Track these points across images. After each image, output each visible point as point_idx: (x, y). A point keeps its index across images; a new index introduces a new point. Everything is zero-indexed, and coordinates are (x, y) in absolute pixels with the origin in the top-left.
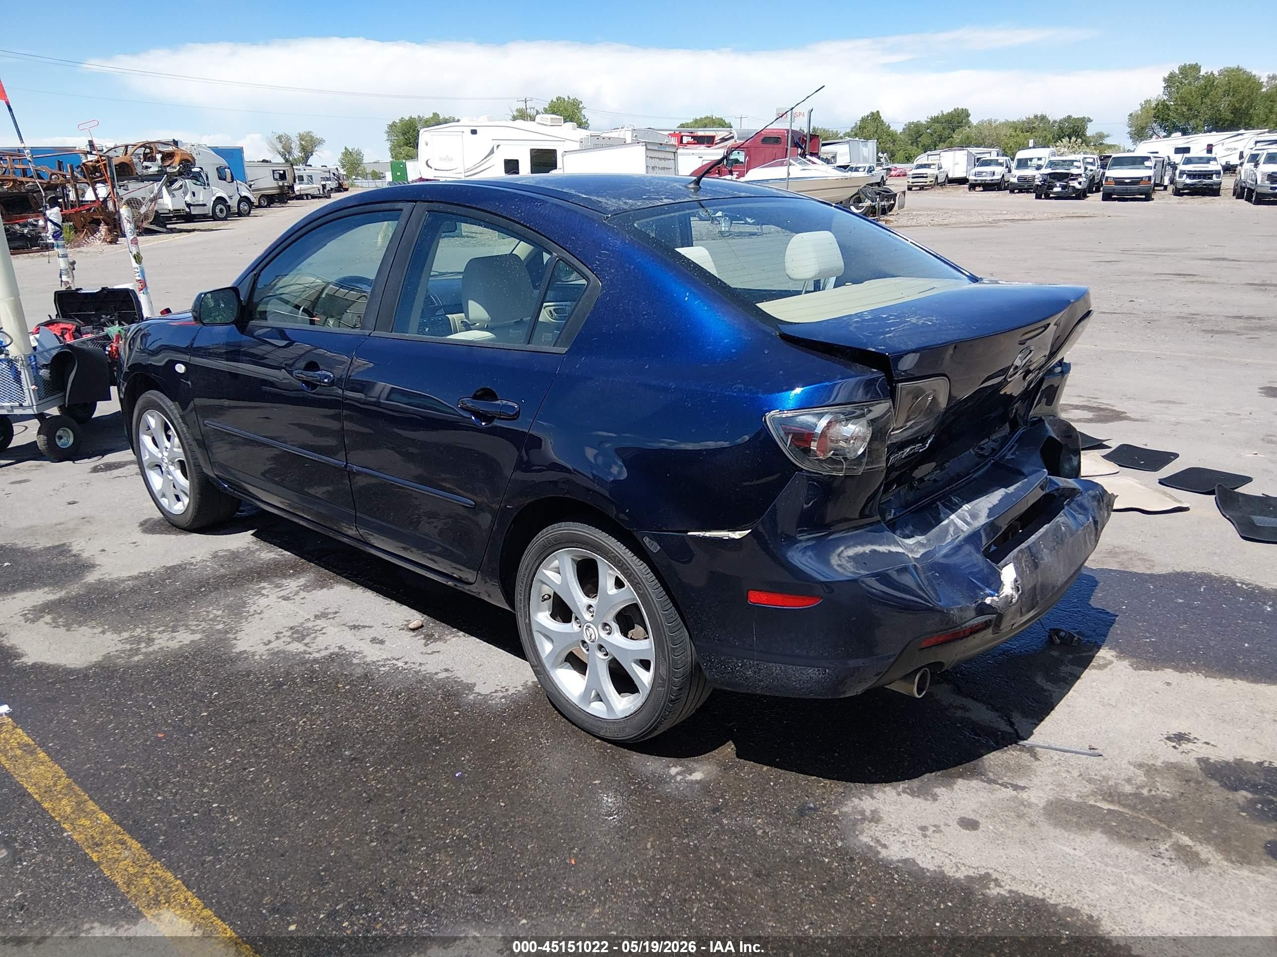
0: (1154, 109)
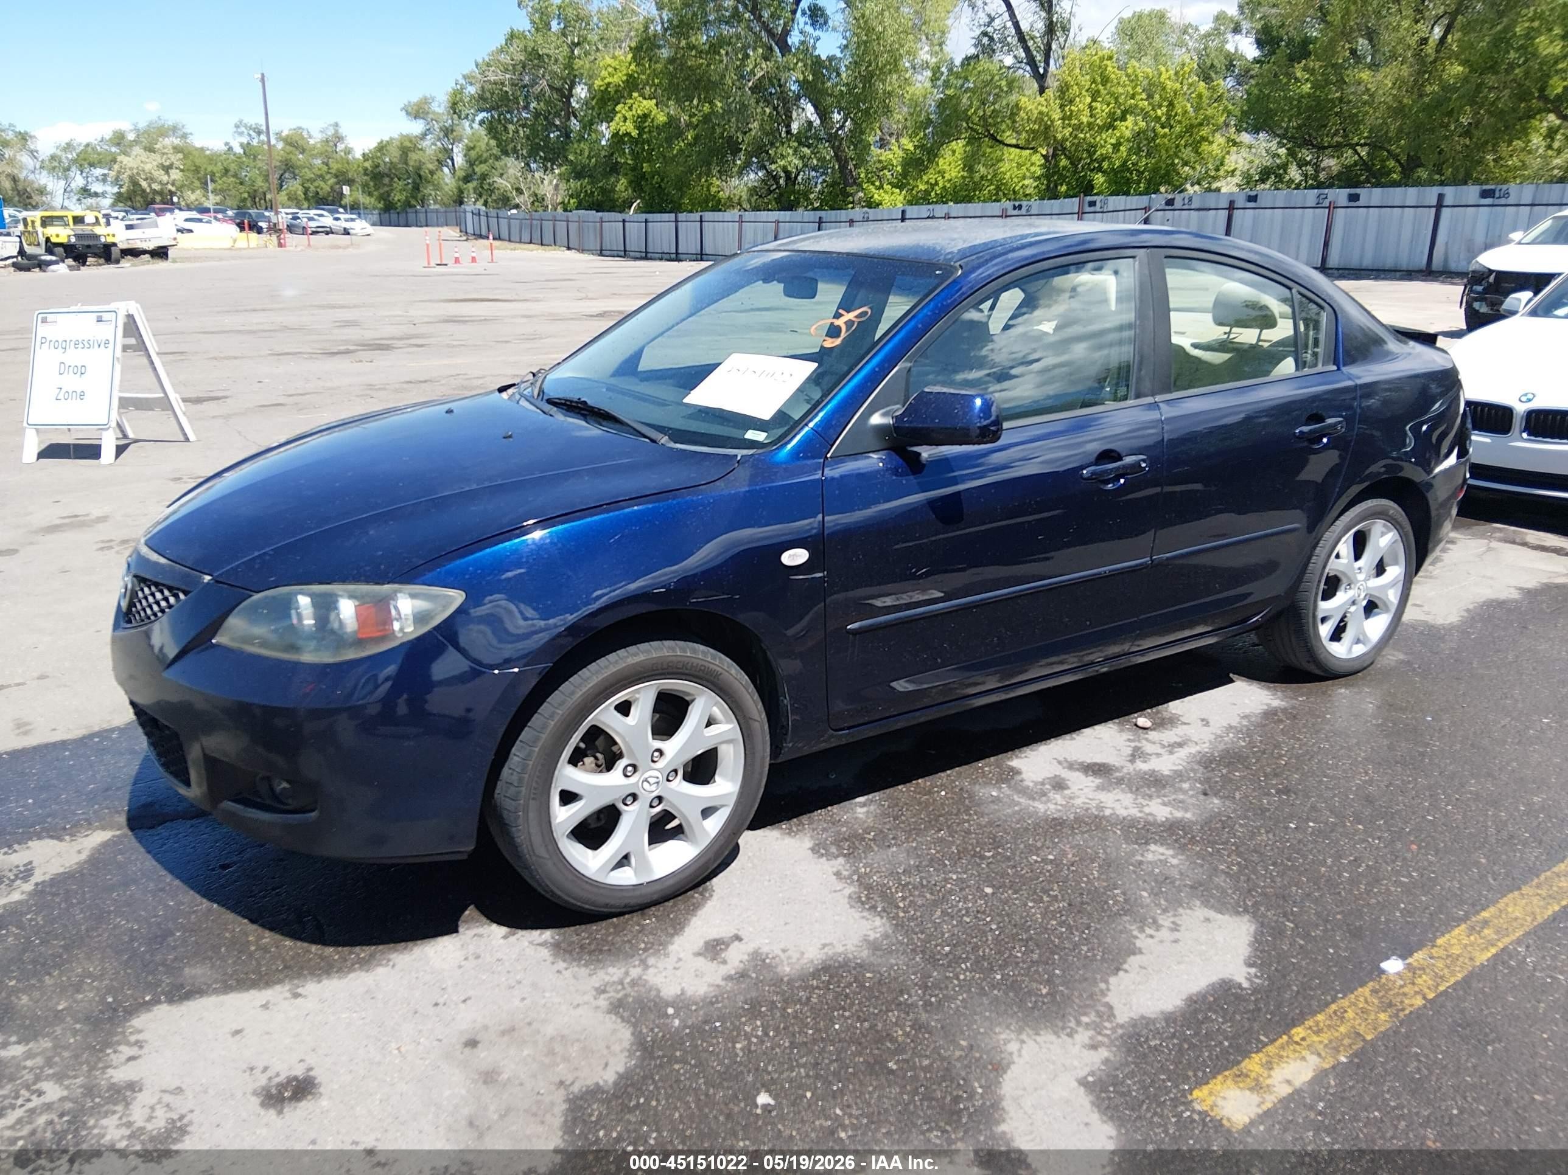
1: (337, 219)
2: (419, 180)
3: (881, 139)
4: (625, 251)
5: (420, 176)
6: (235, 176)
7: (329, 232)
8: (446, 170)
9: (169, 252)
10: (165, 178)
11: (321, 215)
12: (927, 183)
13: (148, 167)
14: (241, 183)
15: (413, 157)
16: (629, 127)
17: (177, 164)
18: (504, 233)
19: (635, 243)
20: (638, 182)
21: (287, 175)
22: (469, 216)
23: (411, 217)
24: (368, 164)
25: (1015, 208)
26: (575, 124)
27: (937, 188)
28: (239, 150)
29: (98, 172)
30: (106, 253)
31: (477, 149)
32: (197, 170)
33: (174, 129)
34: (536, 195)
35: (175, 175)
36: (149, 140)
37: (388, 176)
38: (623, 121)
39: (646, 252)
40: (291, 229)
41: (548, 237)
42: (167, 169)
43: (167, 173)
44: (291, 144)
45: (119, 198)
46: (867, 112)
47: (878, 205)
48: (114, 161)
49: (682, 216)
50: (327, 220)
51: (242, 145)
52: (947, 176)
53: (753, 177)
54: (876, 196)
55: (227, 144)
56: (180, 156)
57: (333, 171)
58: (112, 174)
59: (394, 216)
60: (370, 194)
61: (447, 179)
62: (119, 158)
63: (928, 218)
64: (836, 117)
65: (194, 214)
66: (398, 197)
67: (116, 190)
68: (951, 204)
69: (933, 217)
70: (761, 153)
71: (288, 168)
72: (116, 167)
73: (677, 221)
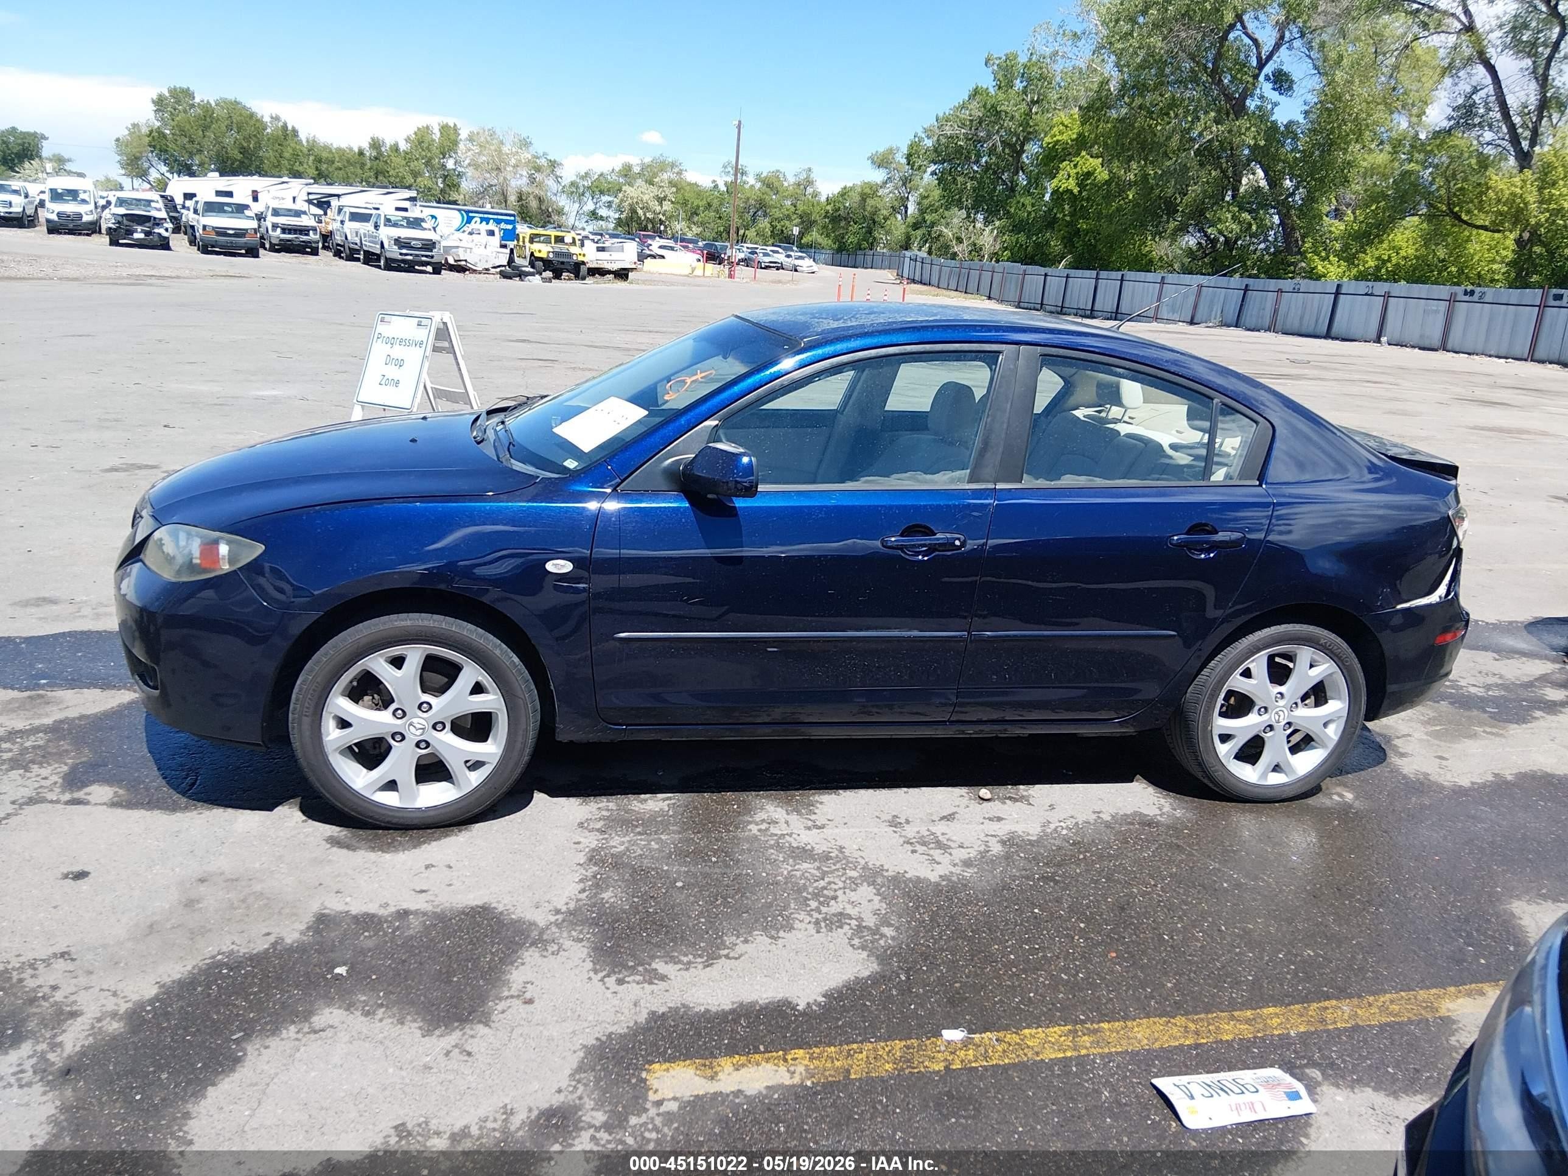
0: (149, 136)
1: (789, 256)
2: (871, 224)
3: (1336, 210)
4: (1042, 304)
5: (874, 222)
6: (717, 211)
7: (780, 267)
8: (899, 217)
9: (630, 274)
10: (658, 208)
11: (777, 252)
12: (1378, 258)
13: (645, 198)
14: (720, 218)
15: (870, 202)
16: (1072, 184)
17: (671, 197)
18: (935, 281)
19: (1053, 298)
20: (1070, 239)
21: (759, 213)
22: (907, 260)
23: (860, 258)
24: (829, 208)
25: (1466, 293)
26: (1022, 179)
27: (1389, 265)
28: (723, 188)
29: (606, 198)
30: (577, 270)
31: (930, 199)
32: (685, 203)
33: (673, 165)
34: (975, 245)
35: (667, 206)
36: (649, 174)
37: (845, 219)
38: (1066, 179)
39: (1062, 307)
40: (747, 262)
41: (972, 286)
42: (661, 200)
43: (661, 204)
44: (768, 186)
45: (619, 223)
46: (1321, 180)
47: (1319, 278)
48: (620, 190)
49: (1104, 274)
50: (781, 257)
51: (726, 184)
52: (1403, 253)
53: (1191, 241)
54: (1320, 267)
55: (714, 181)
56: (674, 189)
57: (799, 212)
58: (617, 201)
59: (845, 257)
60: (828, 236)
61: (898, 226)
62: (624, 188)
63: (1366, 294)
64: (1288, 183)
65: (671, 243)
66: (851, 239)
67: (617, 216)
68: (1403, 283)
69: (1372, 295)
70: (1199, 217)
71: (762, 206)
72: (620, 195)
73: (1097, 279)
